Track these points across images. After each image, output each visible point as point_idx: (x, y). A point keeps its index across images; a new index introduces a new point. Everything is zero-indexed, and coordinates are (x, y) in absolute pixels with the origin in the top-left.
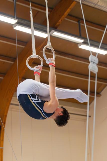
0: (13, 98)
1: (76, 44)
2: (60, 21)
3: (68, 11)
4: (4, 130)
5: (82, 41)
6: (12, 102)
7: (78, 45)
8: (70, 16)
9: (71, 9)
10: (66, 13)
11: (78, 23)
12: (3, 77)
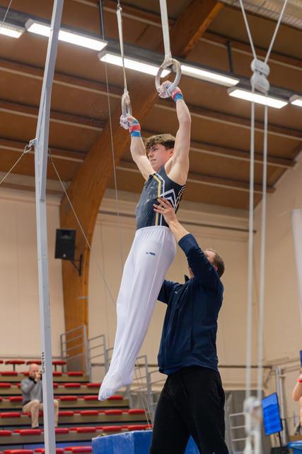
0: (104, 199)
1: (225, 89)
2: (191, 42)
3: (207, 22)
4: (87, 264)
5: (234, 82)
6: (101, 208)
7: (229, 90)
8: (210, 33)
9: (211, 18)
10: (203, 27)
11: (226, 47)
12: (84, 158)
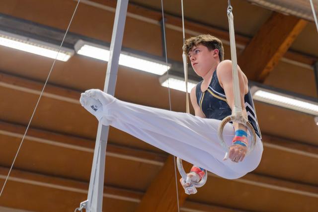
1: (311, 117)
2: (270, 64)
3: (288, 41)
7: (316, 119)
8: (293, 52)
9: (294, 36)
10: (284, 47)
11: (312, 68)
12: (140, 197)
